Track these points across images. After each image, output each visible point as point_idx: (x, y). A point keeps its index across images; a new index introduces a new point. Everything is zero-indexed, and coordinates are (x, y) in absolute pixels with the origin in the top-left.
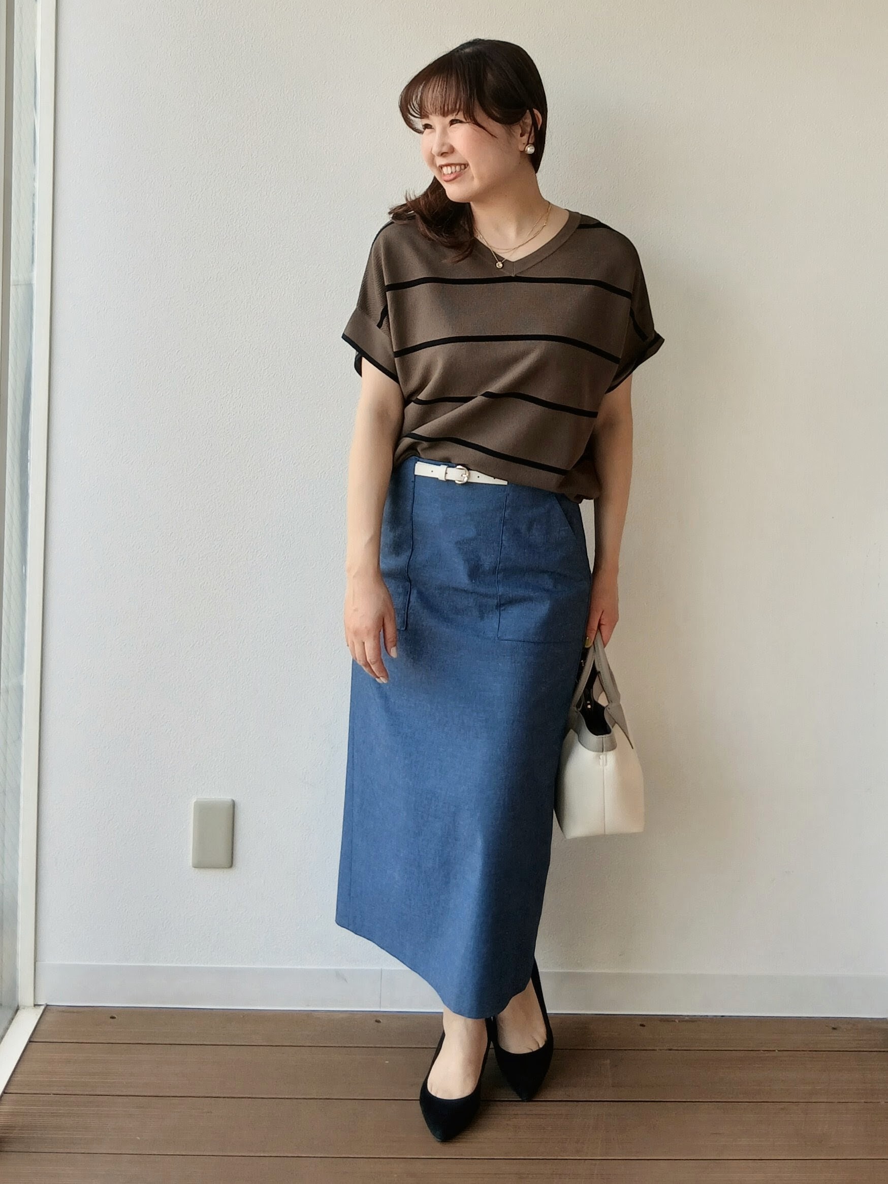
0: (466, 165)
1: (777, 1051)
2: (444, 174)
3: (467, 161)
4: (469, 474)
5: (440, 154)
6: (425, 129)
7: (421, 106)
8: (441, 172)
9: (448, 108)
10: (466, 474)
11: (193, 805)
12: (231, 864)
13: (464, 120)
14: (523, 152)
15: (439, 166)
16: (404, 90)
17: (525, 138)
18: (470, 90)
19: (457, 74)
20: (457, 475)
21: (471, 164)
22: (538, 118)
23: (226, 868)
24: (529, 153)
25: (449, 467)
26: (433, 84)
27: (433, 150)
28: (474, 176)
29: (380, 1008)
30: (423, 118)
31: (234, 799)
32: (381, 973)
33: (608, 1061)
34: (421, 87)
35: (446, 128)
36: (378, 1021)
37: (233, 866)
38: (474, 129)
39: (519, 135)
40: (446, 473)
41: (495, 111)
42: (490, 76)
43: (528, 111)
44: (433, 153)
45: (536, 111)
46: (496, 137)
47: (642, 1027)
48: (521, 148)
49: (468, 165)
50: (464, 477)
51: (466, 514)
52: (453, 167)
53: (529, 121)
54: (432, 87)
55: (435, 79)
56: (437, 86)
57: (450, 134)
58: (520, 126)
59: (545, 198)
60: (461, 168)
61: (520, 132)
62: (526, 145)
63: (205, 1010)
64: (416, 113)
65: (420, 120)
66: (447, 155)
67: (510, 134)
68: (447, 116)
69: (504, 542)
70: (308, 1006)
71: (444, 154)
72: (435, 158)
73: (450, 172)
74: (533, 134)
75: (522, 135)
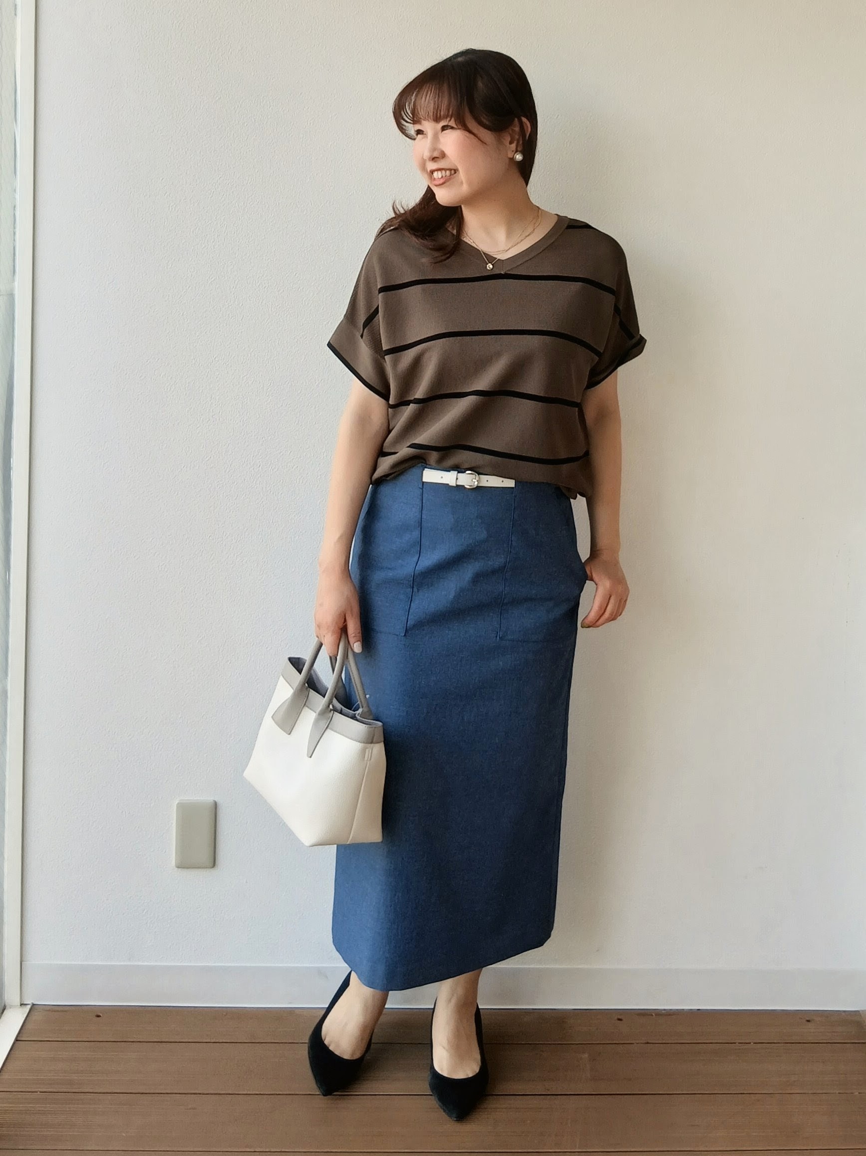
0: (456, 171)
1: (752, 1043)
2: (434, 179)
3: (457, 166)
4: (479, 478)
6: (417, 135)
7: (414, 112)
8: (431, 177)
9: (440, 114)
10: (475, 479)
11: (176, 806)
12: (214, 864)
13: (455, 126)
14: (512, 160)
15: (430, 171)
16: (397, 97)
17: (514, 146)
18: (461, 97)
19: (449, 82)
20: (467, 480)
21: (460, 170)
22: (527, 127)
23: (208, 868)
24: (518, 160)
25: (459, 472)
26: (426, 91)
27: (424, 155)
28: (464, 182)
30: (416, 124)
31: (216, 800)
33: (586, 1055)
34: (415, 93)
35: (438, 133)
37: (216, 866)
38: (466, 136)
39: (508, 143)
40: (457, 479)
41: (484, 118)
42: (480, 84)
43: (516, 119)
44: (424, 157)
45: (524, 120)
46: (486, 144)
47: (619, 1021)
48: (510, 155)
49: (458, 170)
50: (474, 482)
51: (477, 517)
52: (444, 172)
53: (517, 129)
54: (425, 94)
55: (427, 87)
56: (429, 92)
57: (442, 139)
58: (509, 133)
59: (533, 202)
60: (451, 173)
61: (509, 139)
62: (514, 152)
63: (189, 1008)
64: (409, 119)
65: (412, 125)
66: (438, 160)
67: (500, 141)
68: (439, 122)
69: (513, 543)
70: (290, 1003)
72: (427, 164)
73: (440, 177)
74: (521, 142)
75: (511, 143)
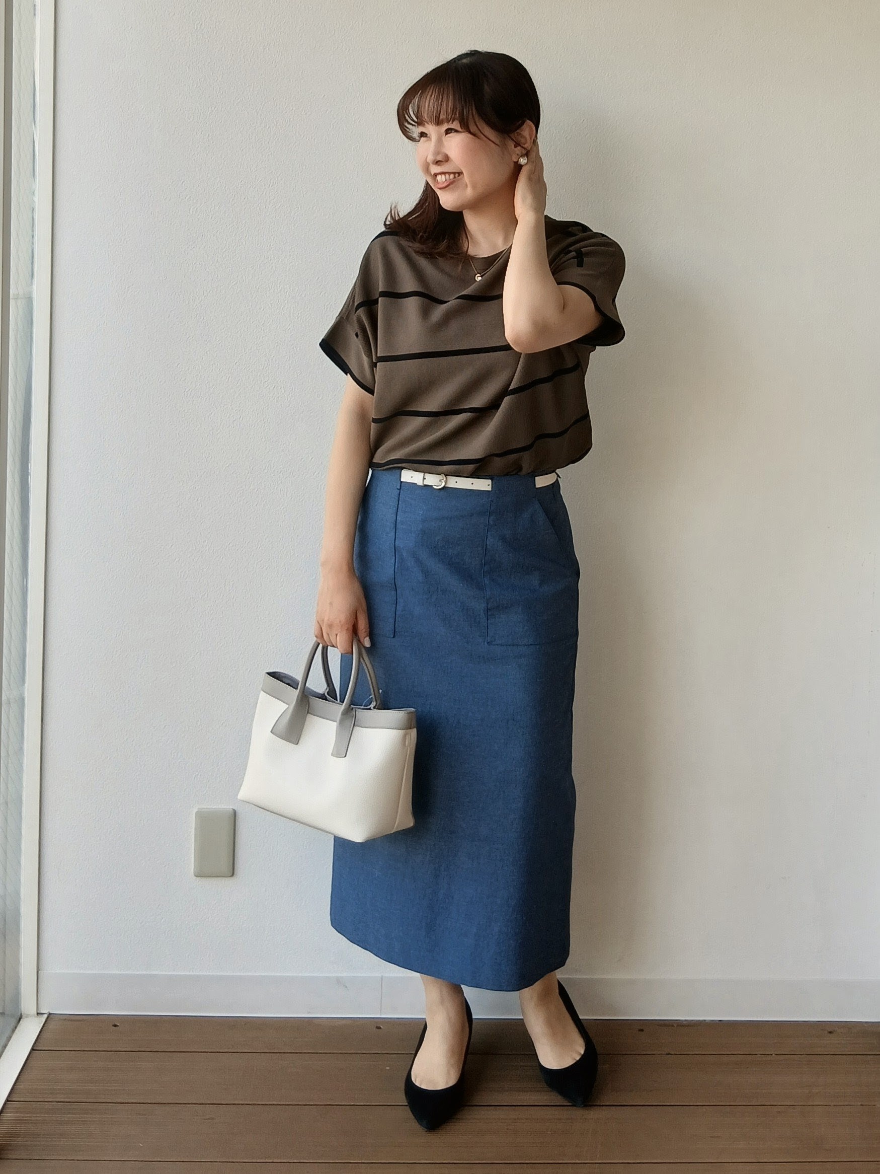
0: (460, 173)
1: (774, 1055)
2: (438, 182)
3: (461, 170)
4: (446, 479)
5: (435, 163)
6: (420, 137)
7: (418, 114)
8: (435, 179)
9: (442, 117)
10: (443, 479)
11: (194, 815)
12: (232, 873)
16: (401, 99)
17: (519, 149)
19: (454, 84)
20: (434, 480)
21: (464, 173)
23: (228, 877)
24: (522, 164)
25: (428, 473)
26: (430, 92)
27: (428, 158)
28: (468, 185)
29: (381, 1015)
30: (419, 126)
31: (235, 809)
32: (382, 979)
34: (419, 94)
35: (442, 136)
36: (379, 1028)
37: (235, 875)
38: (469, 139)
39: (513, 147)
40: (424, 479)
44: (428, 161)
47: (640, 1032)
48: (514, 159)
49: (462, 173)
50: (442, 482)
52: (447, 176)
54: (429, 95)
55: (432, 88)
56: (433, 94)
57: (445, 143)
58: (514, 137)
60: (455, 176)
61: (514, 143)
62: (519, 155)
65: (415, 128)
66: (442, 163)
67: (505, 144)
68: (442, 125)
71: (439, 163)
72: (430, 166)
73: (444, 180)
75: (516, 147)
